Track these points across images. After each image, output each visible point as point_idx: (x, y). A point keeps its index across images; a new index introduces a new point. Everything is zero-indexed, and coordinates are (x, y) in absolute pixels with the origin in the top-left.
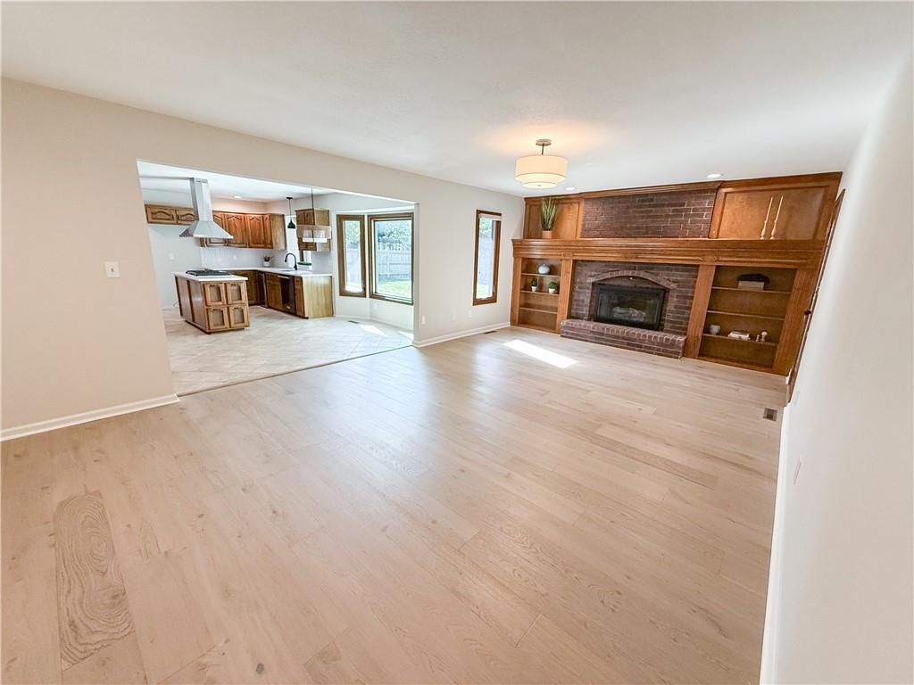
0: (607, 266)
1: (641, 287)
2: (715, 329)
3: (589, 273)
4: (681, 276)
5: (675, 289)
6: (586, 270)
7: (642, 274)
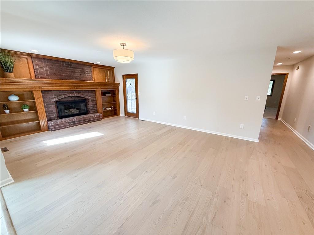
1: (77, 100)
3: (51, 97)
4: (91, 94)
5: (90, 99)
6: (49, 95)
7: (78, 95)
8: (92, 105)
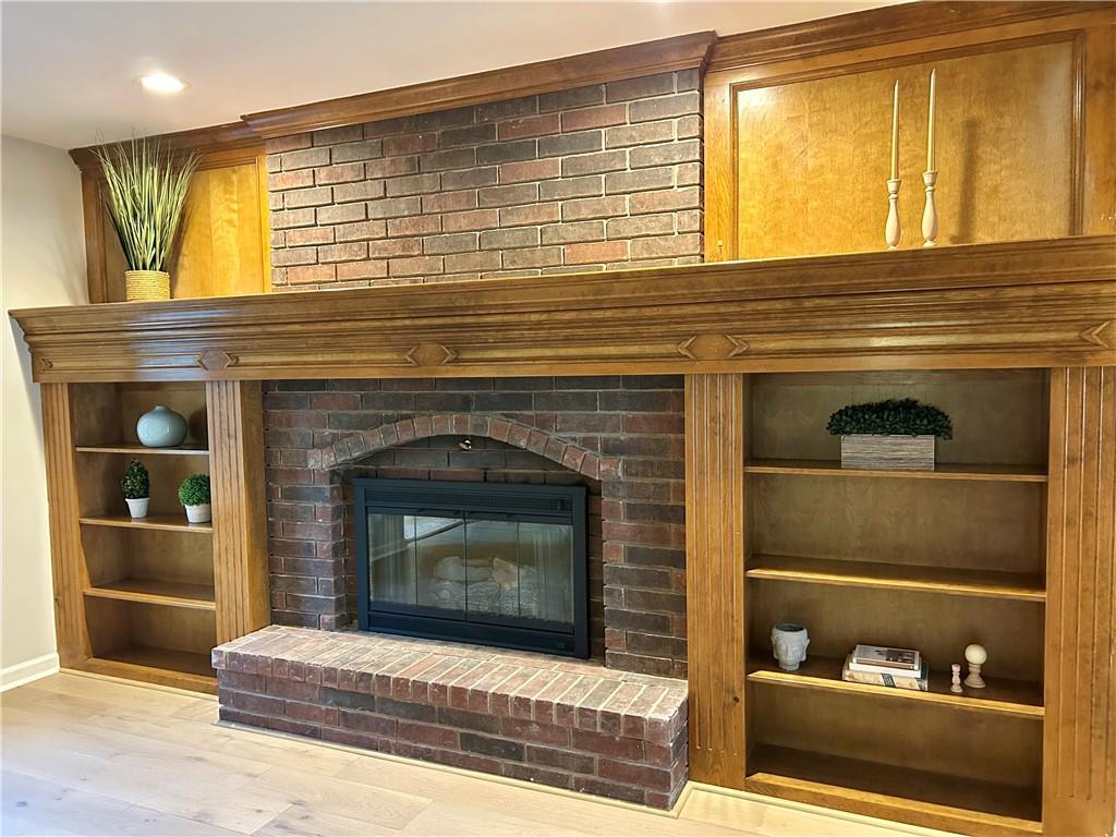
0: (367, 401)
2: (792, 645)
3: (315, 434)
4: (631, 425)
6: (304, 423)
7: (494, 425)
8: (632, 555)
